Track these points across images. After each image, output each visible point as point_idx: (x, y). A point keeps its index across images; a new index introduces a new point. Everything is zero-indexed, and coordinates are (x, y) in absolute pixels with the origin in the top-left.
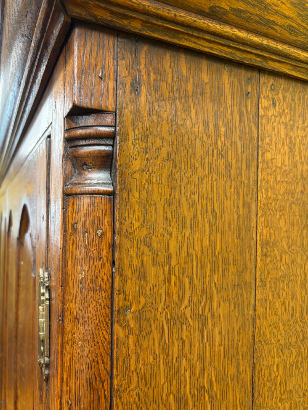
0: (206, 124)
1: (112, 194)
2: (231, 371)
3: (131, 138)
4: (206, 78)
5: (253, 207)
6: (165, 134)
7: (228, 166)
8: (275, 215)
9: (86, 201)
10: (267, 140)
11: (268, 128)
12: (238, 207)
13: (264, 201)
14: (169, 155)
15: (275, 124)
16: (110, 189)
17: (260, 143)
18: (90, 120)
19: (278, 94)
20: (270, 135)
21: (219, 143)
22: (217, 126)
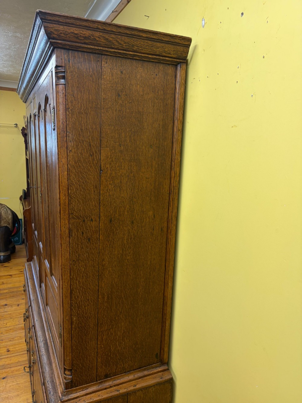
0: (86, 68)
1: (65, 84)
2: (94, 127)
3: (68, 72)
4: (86, 57)
5: (100, 89)
6: (76, 71)
7: (93, 79)
8: (107, 92)
9: (60, 86)
10: (104, 73)
11: (105, 69)
12: (96, 89)
13: (103, 88)
14: (77, 76)
15: (107, 68)
16: (64, 83)
17: (102, 73)
18: (60, 68)
19: (108, 60)
20: (105, 72)
21: (90, 73)
22: (89, 69)
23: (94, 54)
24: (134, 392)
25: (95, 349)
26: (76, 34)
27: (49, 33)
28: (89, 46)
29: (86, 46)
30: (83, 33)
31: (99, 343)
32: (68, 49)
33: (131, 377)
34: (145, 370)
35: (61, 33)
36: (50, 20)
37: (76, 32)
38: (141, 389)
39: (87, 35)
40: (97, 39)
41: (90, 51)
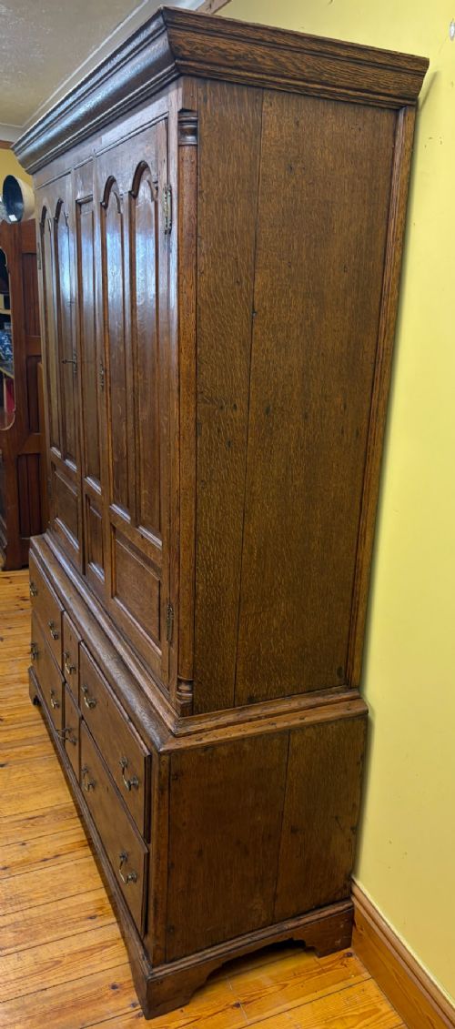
0: (235, 116)
1: (196, 146)
2: (246, 229)
3: (204, 122)
4: (236, 94)
5: (258, 156)
6: (217, 120)
7: (246, 136)
8: (269, 162)
9: (187, 148)
10: (267, 124)
11: (268, 118)
12: (251, 157)
13: (264, 154)
14: (219, 130)
15: (271, 115)
16: (195, 143)
17: (263, 125)
18: (188, 114)
19: (273, 99)
20: (268, 121)
21: (242, 125)
22: (241, 117)
23: (249, 89)
24: (301, 728)
25: (233, 647)
26: (223, 50)
27: (176, 48)
28: (243, 73)
29: (238, 73)
30: (235, 48)
31: (240, 637)
32: (206, 78)
33: (294, 704)
34: (318, 695)
35: (197, 49)
36: (181, 24)
37: (223, 47)
38: (313, 725)
39: (241, 53)
40: (259, 59)
41: (244, 82)
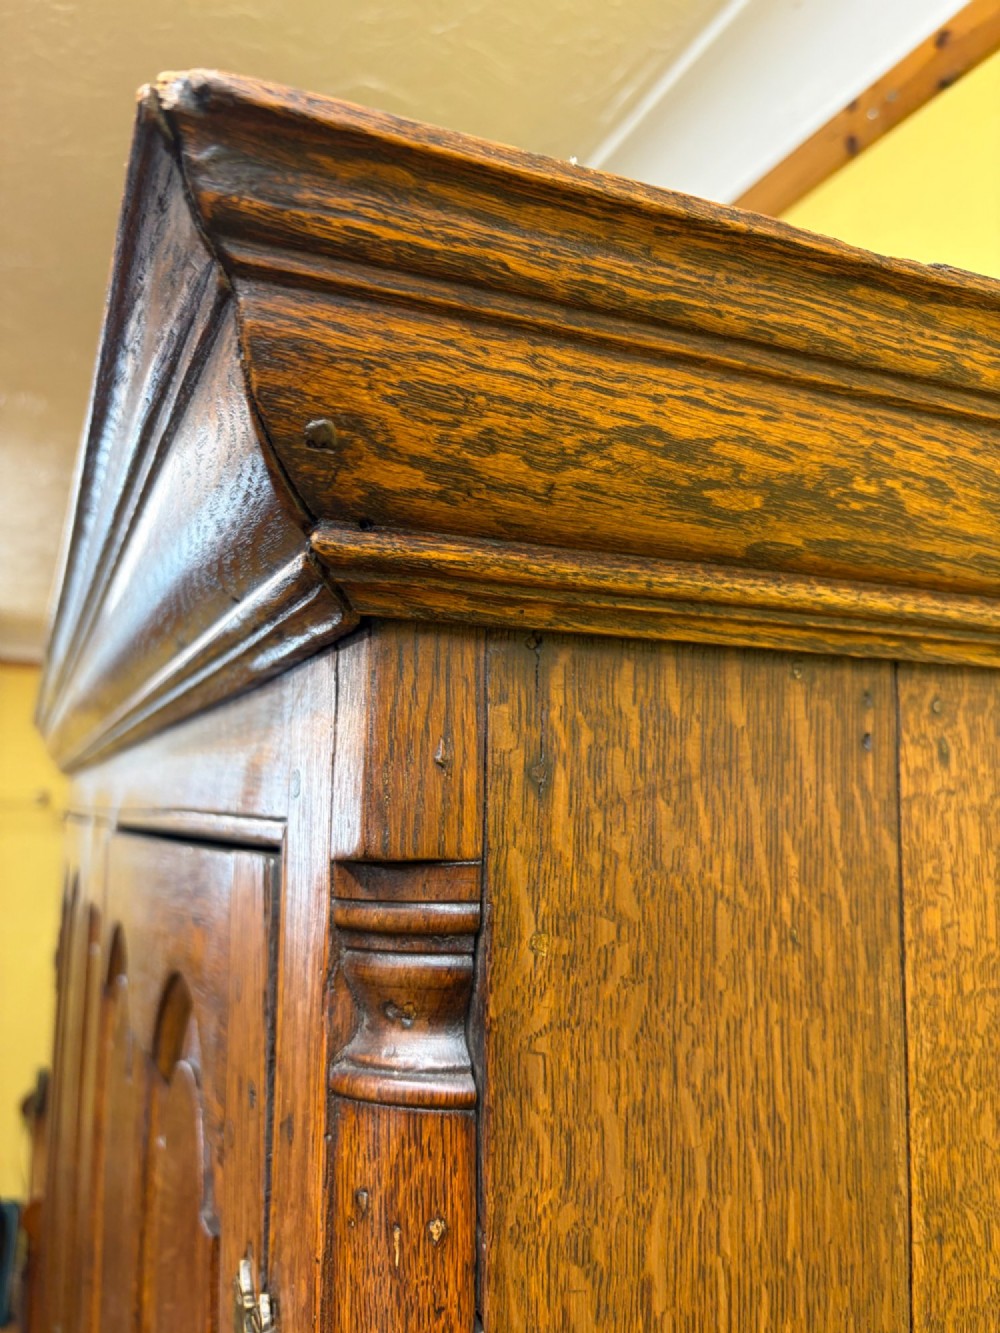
0: (745, 854)
1: (470, 1106)
3: (528, 929)
4: (737, 712)
5: (896, 1087)
6: (627, 903)
7: (813, 971)
8: (963, 1104)
9: (395, 1126)
10: (928, 870)
11: (931, 831)
12: (848, 1097)
13: (926, 1063)
14: (637, 964)
15: (950, 816)
17: (907, 883)
19: (953, 722)
20: (937, 854)
21: (785, 905)
22: (775, 853)
23: (824, 676)
26: (682, 450)
28: (800, 593)
29: (771, 591)
30: (775, 434)
32: (539, 638)
35: (489, 443)
37: (686, 425)
39: (809, 466)
40: (917, 504)
41: (793, 639)
